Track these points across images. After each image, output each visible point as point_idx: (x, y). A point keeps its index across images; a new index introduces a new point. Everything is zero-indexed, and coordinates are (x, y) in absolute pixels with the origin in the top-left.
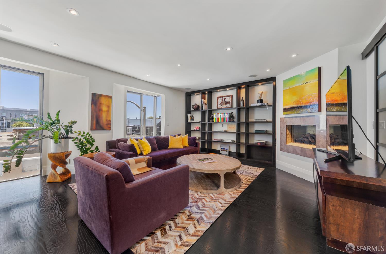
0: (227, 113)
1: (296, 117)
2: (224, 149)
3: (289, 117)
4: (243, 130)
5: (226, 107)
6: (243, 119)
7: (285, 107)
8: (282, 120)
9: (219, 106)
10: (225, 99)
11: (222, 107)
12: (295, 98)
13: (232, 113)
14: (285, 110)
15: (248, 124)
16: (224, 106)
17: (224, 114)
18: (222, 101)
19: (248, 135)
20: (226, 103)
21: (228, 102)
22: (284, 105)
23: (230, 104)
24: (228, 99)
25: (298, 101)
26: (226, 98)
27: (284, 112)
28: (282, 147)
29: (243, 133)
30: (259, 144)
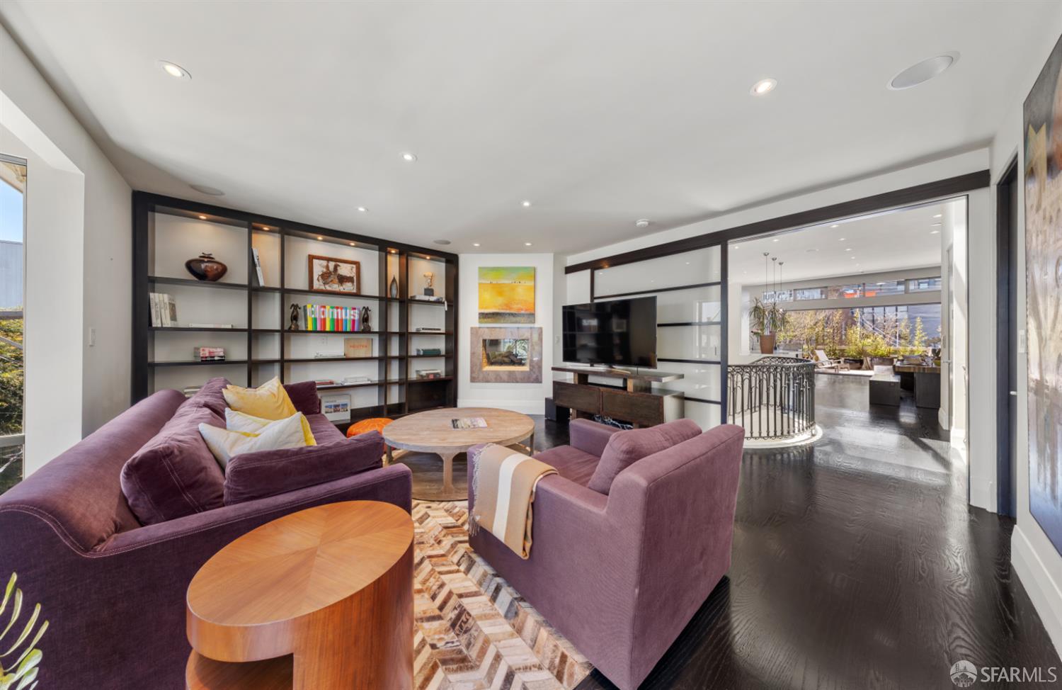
0: (354, 309)
1: (500, 328)
2: (336, 406)
3: (488, 328)
4: (395, 350)
5: (342, 290)
6: (395, 326)
7: (483, 311)
8: (474, 331)
9: (318, 285)
10: (338, 268)
11: (328, 288)
12: (500, 300)
13: (367, 309)
14: (484, 316)
15: (405, 336)
16: (336, 287)
17: (342, 309)
18: (325, 270)
19: (404, 360)
20: (342, 279)
21: (350, 279)
22: (480, 308)
23: (353, 285)
24: (345, 270)
25: (508, 306)
26: (339, 266)
27: (480, 318)
28: (474, 375)
29: (394, 358)
30: (431, 377)
